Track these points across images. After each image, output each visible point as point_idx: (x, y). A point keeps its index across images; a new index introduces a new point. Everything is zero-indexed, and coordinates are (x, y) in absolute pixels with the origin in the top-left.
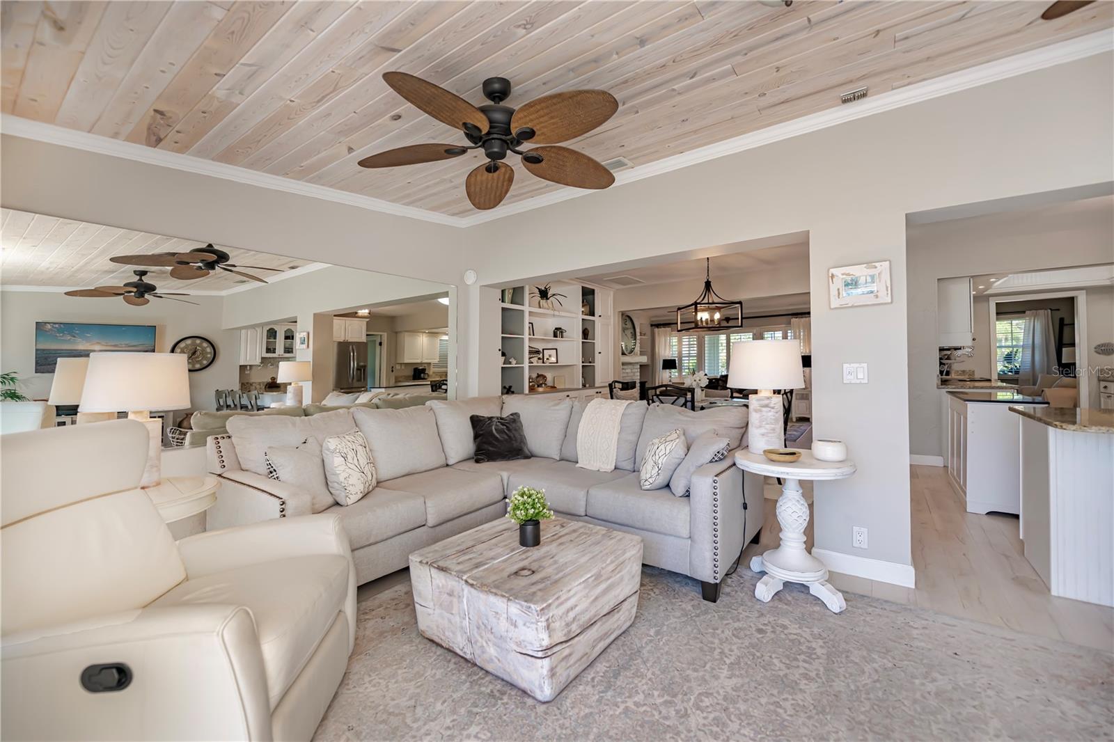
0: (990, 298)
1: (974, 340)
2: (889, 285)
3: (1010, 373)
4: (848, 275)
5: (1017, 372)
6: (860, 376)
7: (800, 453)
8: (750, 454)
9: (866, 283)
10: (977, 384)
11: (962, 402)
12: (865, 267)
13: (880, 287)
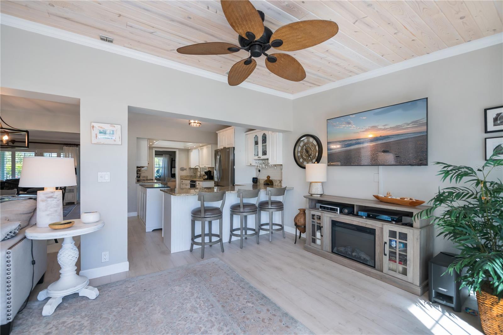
0: (153, 148)
1: (148, 164)
2: (120, 136)
3: (158, 177)
4: (101, 128)
5: (160, 177)
6: (107, 178)
7: (74, 222)
8: (38, 228)
9: (110, 134)
10: (149, 181)
11: (145, 188)
12: (110, 126)
13: (117, 136)
